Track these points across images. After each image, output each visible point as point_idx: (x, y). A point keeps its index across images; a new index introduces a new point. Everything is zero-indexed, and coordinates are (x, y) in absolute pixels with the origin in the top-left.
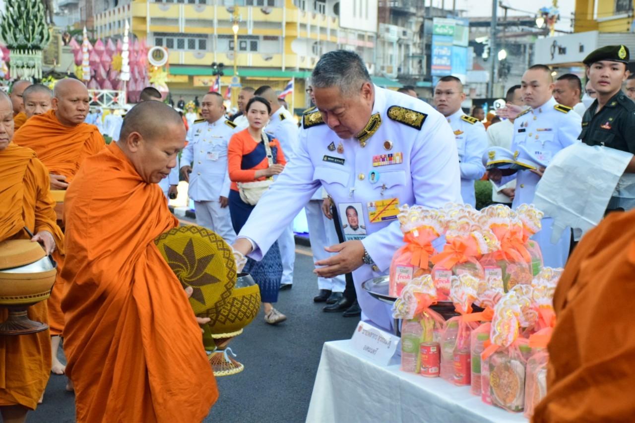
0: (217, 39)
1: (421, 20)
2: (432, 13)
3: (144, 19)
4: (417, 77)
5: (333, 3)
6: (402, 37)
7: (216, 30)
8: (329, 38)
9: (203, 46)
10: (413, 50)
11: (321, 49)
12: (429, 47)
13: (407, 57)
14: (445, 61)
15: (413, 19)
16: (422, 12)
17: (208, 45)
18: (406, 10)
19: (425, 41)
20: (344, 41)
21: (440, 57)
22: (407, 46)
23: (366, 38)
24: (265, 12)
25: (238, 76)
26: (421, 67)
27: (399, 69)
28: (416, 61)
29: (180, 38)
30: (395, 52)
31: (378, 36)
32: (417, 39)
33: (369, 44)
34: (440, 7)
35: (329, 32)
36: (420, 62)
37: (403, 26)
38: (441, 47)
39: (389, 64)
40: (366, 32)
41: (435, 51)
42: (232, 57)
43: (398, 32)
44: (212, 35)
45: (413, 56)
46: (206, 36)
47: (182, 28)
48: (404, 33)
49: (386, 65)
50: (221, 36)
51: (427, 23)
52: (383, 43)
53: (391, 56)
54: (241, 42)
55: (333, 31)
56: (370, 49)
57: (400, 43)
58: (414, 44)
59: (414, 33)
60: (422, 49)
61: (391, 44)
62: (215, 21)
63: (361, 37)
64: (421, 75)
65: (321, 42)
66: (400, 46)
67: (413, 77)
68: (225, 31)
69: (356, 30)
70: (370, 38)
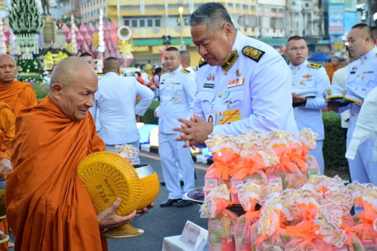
0: (168, 19)
3: (115, 7)
4: (318, 37)
6: (305, 8)
7: (167, 12)
8: (250, 12)
9: (158, 24)
10: (314, 17)
11: (244, 21)
12: (326, 14)
13: (309, 22)
14: (338, 24)
17: (162, 23)
19: (323, 10)
20: (261, 14)
21: (335, 21)
22: (309, 15)
23: (278, 11)
25: (184, 44)
26: (320, 29)
27: (304, 32)
28: (316, 25)
29: (142, 19)
30: (300, 20)
31: (287, 9)
32: (317, 9)
33: (279, 15)
35: (249, 8)
36: (320, 26)
38: (336, 14)
39: (296, 29)
40: (277, 6)
41: (331, 17)
42: (179, 31)
43: (302, 5)
44: (164, 16)
45: (315, 22)
46: (160, 16)
47: (143, 12)
48: (307, 5)
49: (293, 29)
50: (170, 16)
52: (291, 13)
53: (297, 23)
54: (185, 20)
55: (253, 8)
56: (281, 19)
57: (303, 13)
58: (315, 13)
59: (315, 5)
60: (321, 16)
61: (297, 14)
62: (166, 6)
63: (274, 10)
64: (320, 35)
65: (244, 16)
66: (304, 14)
67: (315, 37)
68: (173, 12)
69: (270, 5)
70: (281, 10)
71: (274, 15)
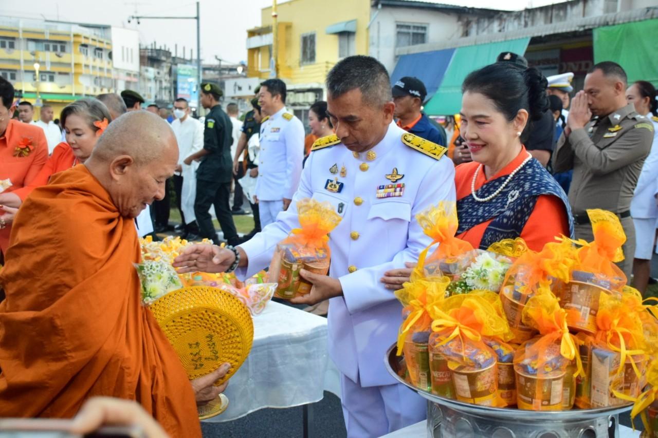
0: (24, 74)
1: (169, 65)
2: (177, 61)
4: (168, 102)
5: (108, 52)
6: (157, 76)
7: (23, 67)
8: (105, 74)
9: (13, 78)
10: (165, 84)
11: (101, 82)
12: (175, 82)
13: (161, 88)
14: (186, 92)
15: (164, 64)
16: (170, 60)
17: (17, 77)
18: (159, 58)
19: (173, 78)
20: (116, 77)
21: (183, 89)
22: (161, 82)
23: (132, 76)
24: (59, 56)
25: (41, 98)
26: (171, 95)
27: (156, 97)
28: (167, 92)
30: (152, 85)
31: (140, 74)
32: (167, 77)
33: (134, 79)
34: (182, 57)
35: (105, 71)
36: (170, 92)
37: (158, 68)
38: (184, 83)
39: (149, 92)
40: (132, 71)
41: (180, 85)
42: (36, 85)
43: (154, 73)
44: (20, 70)
45: (165, 88)
46: (15, 71)
48: (158, 73)
49: (146, 93)
50: (26, 71)
51: (174, 67)
52: (144, 79)
53: (150, 88)
54: (42, 76)
55: (109, 71)
56: (135, 83)
57: (156, 79)
58: (166, 80)
59: (166, 74)
60: (171, 84)
61: (149, 80)
62: (22, 61)
63: (129, 74)
64: (170, 100)
65: (100, 77)
66: (156, 81)
67: (166, 102)
68: (29, 68)
69: (125, 70)
70: (135, 75)
71: (128, 79)
